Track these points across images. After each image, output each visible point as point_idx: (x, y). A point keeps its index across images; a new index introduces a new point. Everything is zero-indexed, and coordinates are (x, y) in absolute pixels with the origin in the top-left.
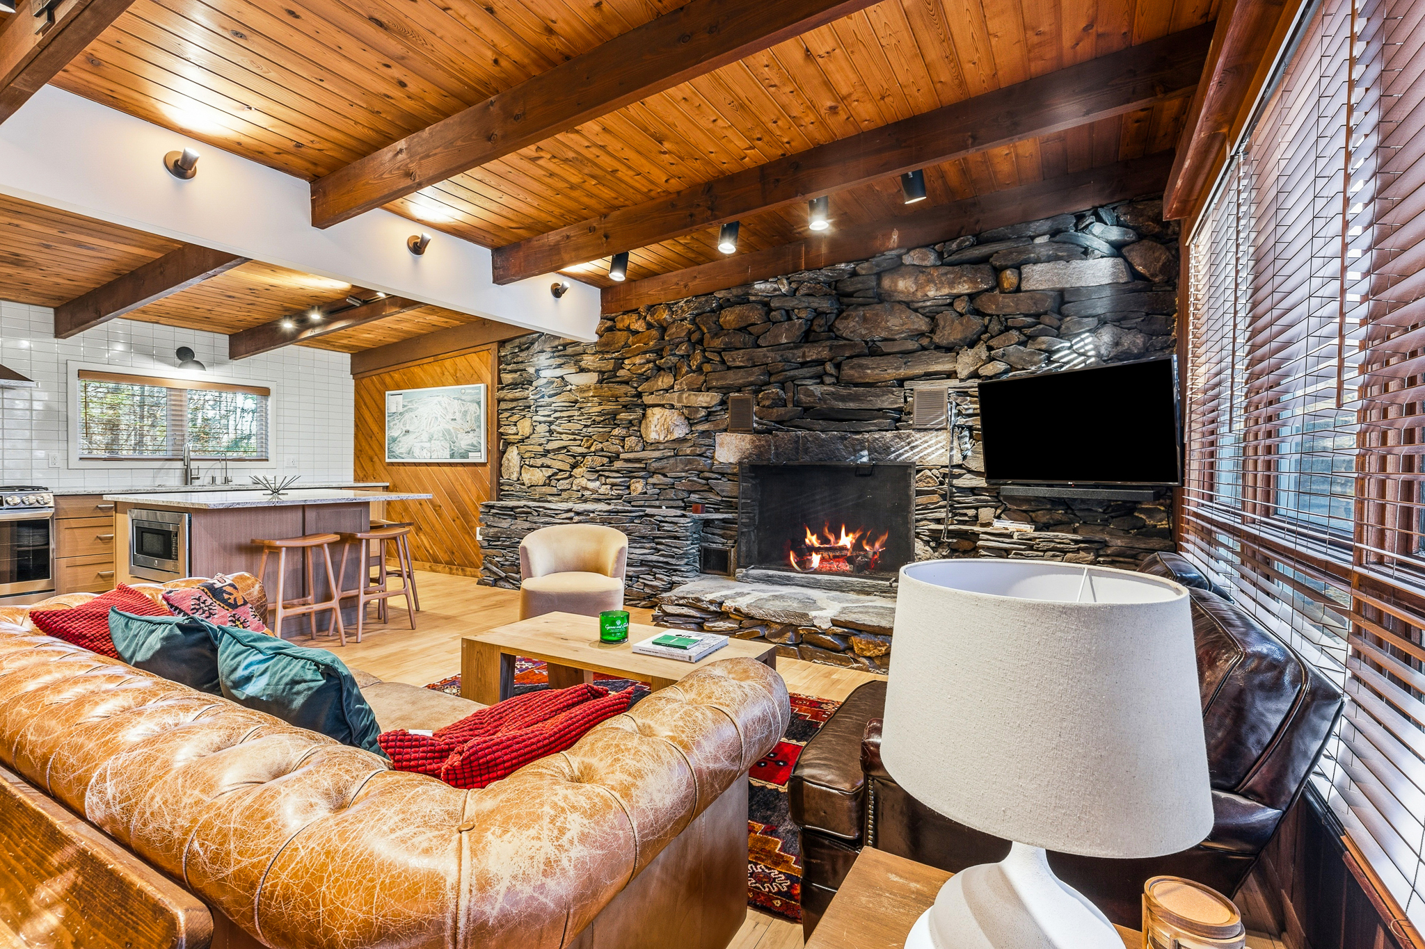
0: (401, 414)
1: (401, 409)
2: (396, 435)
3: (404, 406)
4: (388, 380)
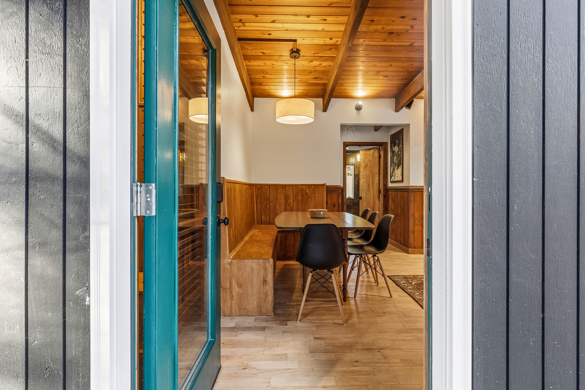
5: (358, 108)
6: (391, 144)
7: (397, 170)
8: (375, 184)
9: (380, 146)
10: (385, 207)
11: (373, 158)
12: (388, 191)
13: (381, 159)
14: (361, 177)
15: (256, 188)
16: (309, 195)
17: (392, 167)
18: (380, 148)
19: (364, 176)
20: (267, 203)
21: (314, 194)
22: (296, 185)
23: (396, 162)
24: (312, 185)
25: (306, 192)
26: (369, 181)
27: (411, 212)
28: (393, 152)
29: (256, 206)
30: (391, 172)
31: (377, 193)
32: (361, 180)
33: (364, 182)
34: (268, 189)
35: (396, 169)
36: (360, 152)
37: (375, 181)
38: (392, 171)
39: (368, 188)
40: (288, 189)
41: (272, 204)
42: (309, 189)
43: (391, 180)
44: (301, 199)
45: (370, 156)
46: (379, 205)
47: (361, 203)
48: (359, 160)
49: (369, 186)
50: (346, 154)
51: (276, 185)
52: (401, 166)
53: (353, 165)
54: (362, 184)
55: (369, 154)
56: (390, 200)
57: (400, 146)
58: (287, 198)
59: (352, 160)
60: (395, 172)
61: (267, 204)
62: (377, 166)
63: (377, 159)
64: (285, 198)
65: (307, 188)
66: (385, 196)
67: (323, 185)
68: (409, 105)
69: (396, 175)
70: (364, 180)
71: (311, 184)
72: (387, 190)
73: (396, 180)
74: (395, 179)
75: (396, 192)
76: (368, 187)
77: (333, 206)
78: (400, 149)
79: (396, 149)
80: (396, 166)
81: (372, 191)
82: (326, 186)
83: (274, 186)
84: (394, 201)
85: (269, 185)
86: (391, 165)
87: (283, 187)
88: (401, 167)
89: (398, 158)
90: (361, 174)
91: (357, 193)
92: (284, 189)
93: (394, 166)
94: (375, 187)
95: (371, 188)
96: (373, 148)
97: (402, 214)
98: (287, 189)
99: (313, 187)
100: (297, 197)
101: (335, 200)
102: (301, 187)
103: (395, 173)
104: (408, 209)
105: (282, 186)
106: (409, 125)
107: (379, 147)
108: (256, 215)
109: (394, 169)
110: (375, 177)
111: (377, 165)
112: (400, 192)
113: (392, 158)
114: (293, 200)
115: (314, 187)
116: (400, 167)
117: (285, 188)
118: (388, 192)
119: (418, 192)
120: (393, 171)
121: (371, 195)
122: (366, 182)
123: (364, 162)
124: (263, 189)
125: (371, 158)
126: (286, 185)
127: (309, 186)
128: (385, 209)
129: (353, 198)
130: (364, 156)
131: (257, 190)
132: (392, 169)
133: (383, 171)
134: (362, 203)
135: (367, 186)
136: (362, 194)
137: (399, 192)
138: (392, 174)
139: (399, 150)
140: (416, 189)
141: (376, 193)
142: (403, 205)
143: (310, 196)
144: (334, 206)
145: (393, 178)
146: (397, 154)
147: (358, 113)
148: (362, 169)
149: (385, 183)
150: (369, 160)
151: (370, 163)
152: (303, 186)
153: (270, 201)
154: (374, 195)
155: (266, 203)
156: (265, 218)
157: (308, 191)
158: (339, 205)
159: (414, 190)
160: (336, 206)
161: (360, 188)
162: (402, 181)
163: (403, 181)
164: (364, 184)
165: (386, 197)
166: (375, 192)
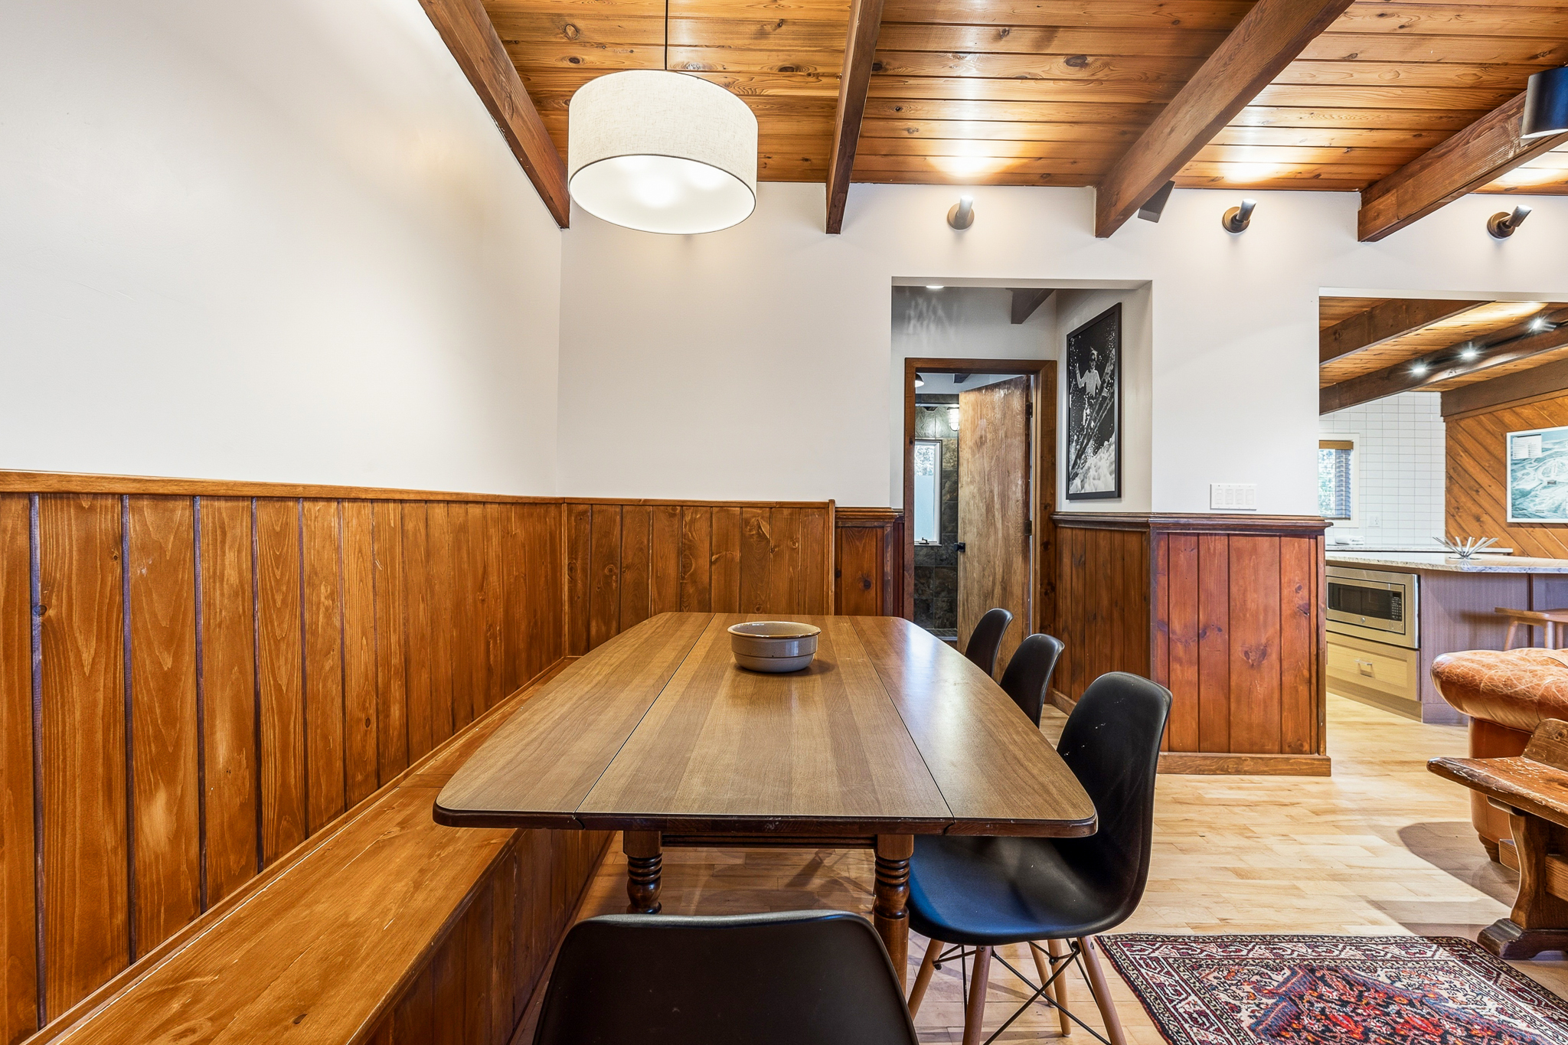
0: (1538, 460)
1: (1540, 455)
2: (1528, 487)
3: (1544, 450)
4: (1508, 417)
5: (960, 221)
6: (1068, 365)
7: (1095, 453)
8: (1012, 503)
9: (1028, 372)
10: (1046, 581)
11: (1004, 415)
12: (1056, 527)
13: (1033, 420)
14: (964, 478)
15: (570, 512)
16: (772, 543)
17: (1074, 444)
18: (1028, 380)
19: (973, 477)
20: (611, 570)
21: (791, 538)
22: (724, 507)
23: (1093, 424)
24: (782, 505)
25: (758, 533)
26: (992, 492)
27: (1158, 611)
28: (1078, 393)
29: (570, 582)
30: (1072, 463)
31: (1019, 534)
32: (963, 489)
33: (974, 497)
34: (615, 521)
35: (1089, 450)
36: (962, 397)
37: (1010, 493)
38: (1073, 457)
39: (987, 517)
40: (693, 521)
41: (629, 576)
42: (770, 520)
43: (1071, 488)
44: (741, 557)
45: (994, 408)
46: (1026, 575)
47: (965, 563)
48: (955, 427)
49: (989, 509)
50: (917, 406)
51: (646, 503)
52: (1113, 439)
53: (936, 441)
54: (968, 504)
55: (992, 402)
56: (1066, 560)
57: (1109, 369)
58: (687, 552)
59: (933, 427)
60: (1085, 462)
61: (612, 576)
62: (1018, 442)
63: (1020, 419)
64: (680, 552)
65: (762, 518)
66: (1045, 545)
67: (824, 507)
68: (1153, 206)
69: (1092, 473)
70: (972, 487)
71: (780, 503)
72: (1052, 523)
73: (1088, 489)
74: (1086, 486)
75: (1089, 534)
76: (987, 513)
77: (861, 585)
78: (1108, 378)
79: (1091, 380)
80: (1091, 442)
81: (999, 525)
82: (837, 510)
83: (638, 508)
84: (1081, 564)
85: (622, 505)
86: (1069, 436)
87: (674, 510)
88: (1110, 445)
89: (1098, 413)
90: (963, 470)
91: (950, 529)
92: (676, 521)
93: (1082, 444)
94: (1010, 513)
95: (998, 515)
96: (1005, 382)
97: (1116, 615)
98: (688, 518)
99: (786, 512)
100: (727, 550)
101: (869, 563)
102: (741, 513)
103: (1087, 465)
104: (1146, 599)
105: (670, 509)
106: (1147, 285)
107: (1024, 376)
108: (566, 619)
109: (1083, 452)
110: (1012, 477)
111: (1018, 438)
112: (1108, 534)
113: (1073, 414)
114: (711, 563)
115: (791, 514)
116: (1106, 443)
117: (683, 515)
118: (1058, 530)
119: (1183, 538)
120: (1079, 456)
121: (996, 540)
122: (981, 495)
123: (975, 427)
124: (598, 519)
125: (999, 416)
126: (684, 505)
127: (773, 509)
128: (1047, 590)
129: (938, 544)
130: (974, 409)
131: (573, 524)
132: (1073, 450)
133: (1041, 457)
134: (968, 565)
135: (984, 510)
136: (968, 535)
137: (1102, 534)
138: (1073, 468)
139: (1103, 382)
140: (1177, 525)
141: (1016, 534)
142: (1118, 581)
143: (775, 547)
144: (867, 585)
145: (1077, 481)
146: (1092, 398)
147: (959, 238)
148: (965, 454)
149: (1049, 501)
150: (990, 423)
151: (996, 431)
152: (749, 509)
153: (624, 565)
154: (1006, 538)
155: (606, 571)
156: (603, 629)
157: (766, 529)
158: (884, 584)
159: (1168, 528)
160: (873, 586)
161: (961, 515)
162: (1117, 494)
163: (1119, 496)
164: (972, 502)
165: (1050, 548)
166: (1012, 531)
